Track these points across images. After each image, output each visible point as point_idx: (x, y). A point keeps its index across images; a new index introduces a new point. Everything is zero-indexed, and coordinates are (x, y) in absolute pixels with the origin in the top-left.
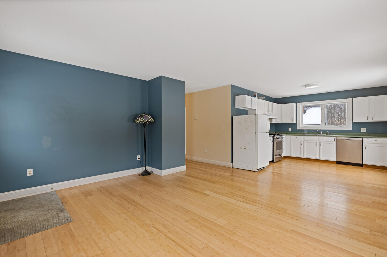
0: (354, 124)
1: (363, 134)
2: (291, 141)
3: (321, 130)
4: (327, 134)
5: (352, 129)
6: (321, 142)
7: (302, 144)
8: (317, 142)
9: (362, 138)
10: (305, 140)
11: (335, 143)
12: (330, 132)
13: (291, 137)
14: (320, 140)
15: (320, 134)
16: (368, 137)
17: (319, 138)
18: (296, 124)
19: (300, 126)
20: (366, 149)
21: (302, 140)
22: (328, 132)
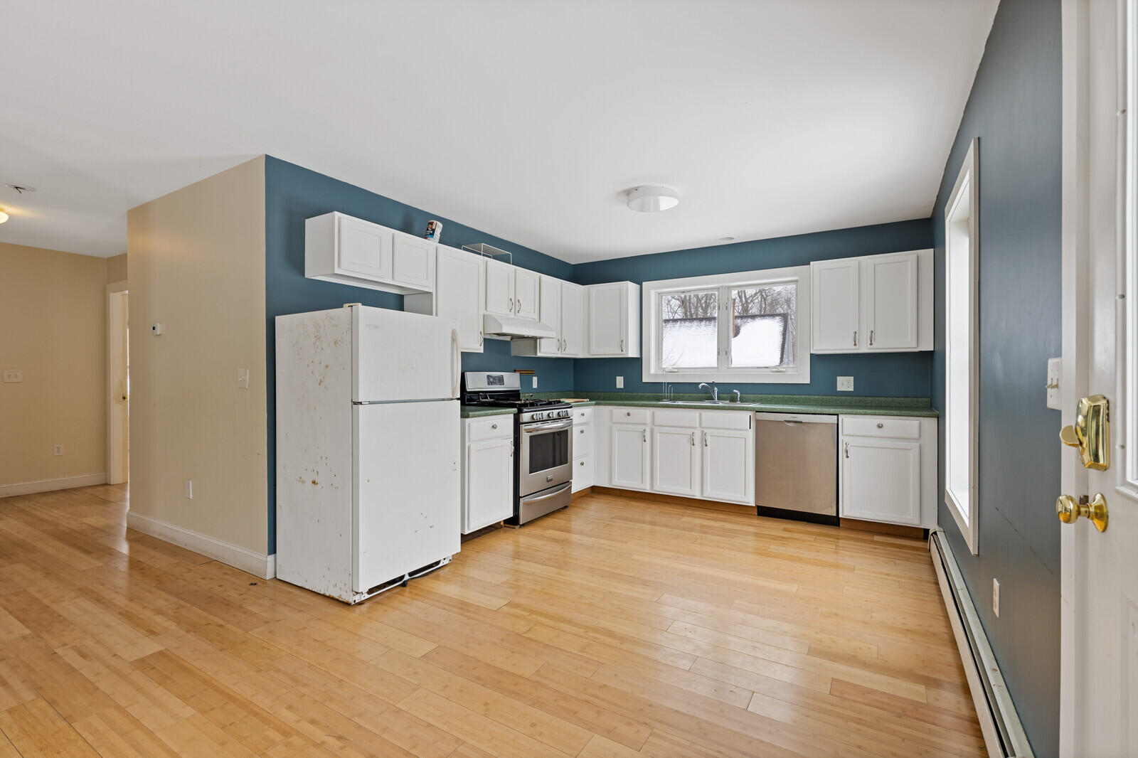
0: (816, 359)
1: (844, 398)
2: (611, 428)
3: (713, 384)
4: (733, 400)
5: (809, 382)
6: (705, 431)
7: (648, 438)
8: (693, 430)
9: (838, 415)
10: (656, 423)
11: (750, 435)
12: (741, 394)
13: (611, 411)
14: (703, 425)
15: (711, 399)
16: (855, 411)
17: (700, 414)
18: (637, 362)
19: (652, 371)
20: (847, 457)
21: (645, 424)
22: (735, 391)
